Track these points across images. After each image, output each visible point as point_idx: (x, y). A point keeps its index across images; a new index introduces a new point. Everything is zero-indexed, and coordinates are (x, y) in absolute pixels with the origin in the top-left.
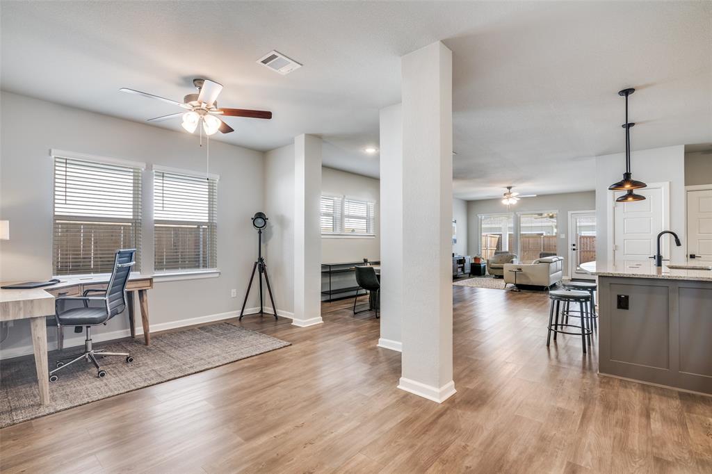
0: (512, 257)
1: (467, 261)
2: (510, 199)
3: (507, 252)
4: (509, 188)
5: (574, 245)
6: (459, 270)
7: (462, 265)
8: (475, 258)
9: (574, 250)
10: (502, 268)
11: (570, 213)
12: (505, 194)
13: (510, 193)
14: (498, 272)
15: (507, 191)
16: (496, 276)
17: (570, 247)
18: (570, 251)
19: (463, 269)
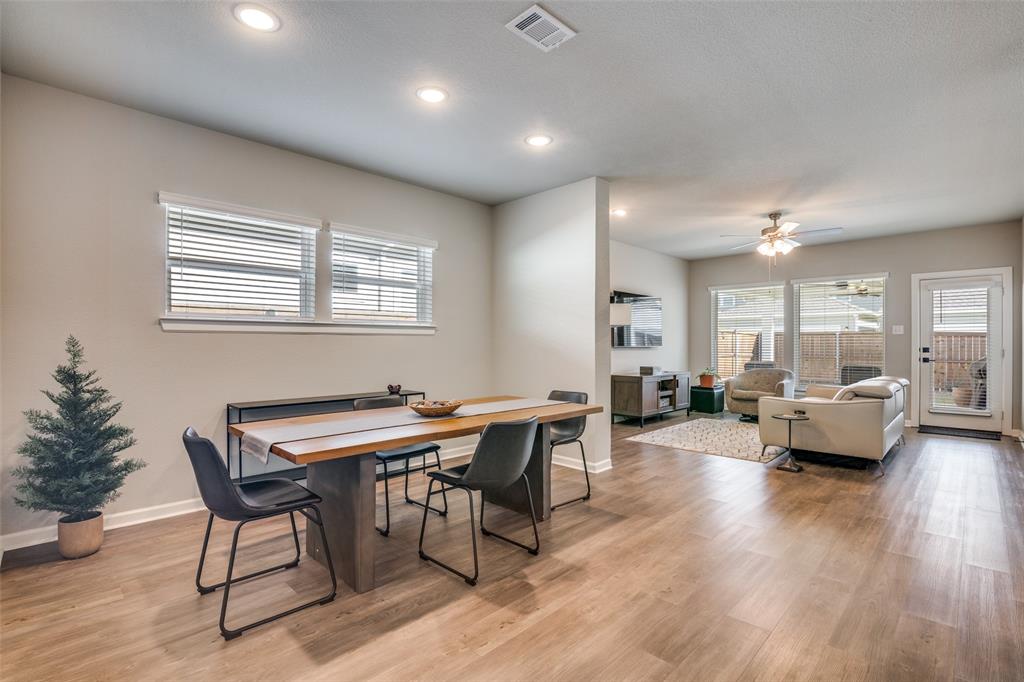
0: (781, 375)
1: (683, 382)
2: (778, 243)
3: (770, 365)
4: (774, 216)
5: (926, 350)
6: (665, 403)
7: (670, 392)
8: (703, 377)
9: (926, 360)
10: (757, 400)
11: (915, 278)
12: (764, 232)
13: (776, 228)
14: (749, 409)
15: (770, 223)
16: (744, 416)
17: (916, 355)
18: (916, 364)
19: (672, 399)
